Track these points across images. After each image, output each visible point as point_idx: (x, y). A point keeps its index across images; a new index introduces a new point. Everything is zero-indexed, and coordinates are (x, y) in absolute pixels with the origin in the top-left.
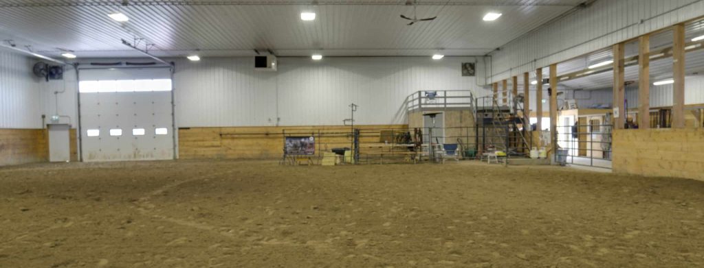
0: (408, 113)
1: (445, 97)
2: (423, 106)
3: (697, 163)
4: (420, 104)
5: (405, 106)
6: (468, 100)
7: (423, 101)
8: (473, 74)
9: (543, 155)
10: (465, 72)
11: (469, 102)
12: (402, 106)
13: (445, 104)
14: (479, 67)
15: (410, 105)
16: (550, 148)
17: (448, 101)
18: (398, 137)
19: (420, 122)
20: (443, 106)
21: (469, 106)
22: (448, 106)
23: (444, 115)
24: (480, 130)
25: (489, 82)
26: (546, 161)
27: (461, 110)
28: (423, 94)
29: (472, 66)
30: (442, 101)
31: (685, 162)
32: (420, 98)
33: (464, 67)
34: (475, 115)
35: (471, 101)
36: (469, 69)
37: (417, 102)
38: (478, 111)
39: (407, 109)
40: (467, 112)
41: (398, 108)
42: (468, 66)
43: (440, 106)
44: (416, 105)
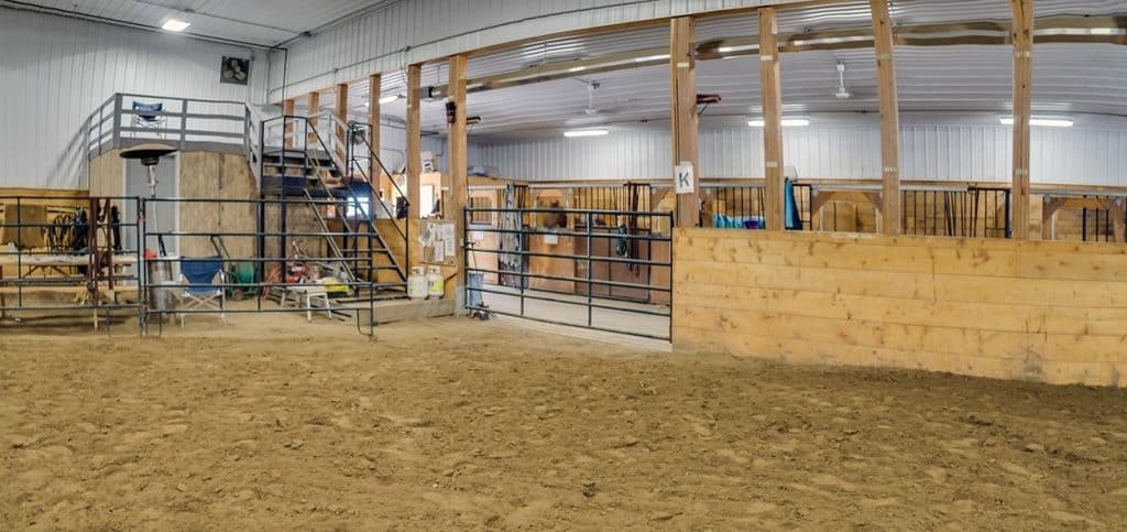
0: (89, 157)
1: (184, 115)
2: (124, 134)
3: (963, 330)
4: (117, 128)
5: (82, 138)
6: (239, 127)
7: (126, 120)
8: (244, 82)
9: (437, 290)
10: (228, 74)
11: (241, 131)
12: (76, 137)
13: (183, 131)
14: (257, 69)
15: (95, 135)
16: (453, 270)
17: (191, 124)
18: (52, 228)
19: (115, 182)
20: (177, 137)
21: (240, 141)
22: (188, 138)
23: (178, 159)
24: (273, 211)
25: (277, 97)
26: (444, 309)
27: (221, 151)
28: (127, 104)
29: (244, 66)
30: (175, 123)
31: (926, 328)
32: (118, 111)
33: (227, 64)
34: (256, 169)
35: (247, 130)
36: (238, 69)
37: (109, 125)
38: (268, 158)
39: (86, 145)
40: (236, 159)
41: (64, 146)
42: (234, 63)
43: (170, 137)
44: (107, 134)
